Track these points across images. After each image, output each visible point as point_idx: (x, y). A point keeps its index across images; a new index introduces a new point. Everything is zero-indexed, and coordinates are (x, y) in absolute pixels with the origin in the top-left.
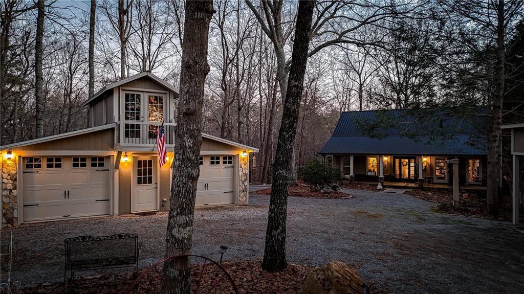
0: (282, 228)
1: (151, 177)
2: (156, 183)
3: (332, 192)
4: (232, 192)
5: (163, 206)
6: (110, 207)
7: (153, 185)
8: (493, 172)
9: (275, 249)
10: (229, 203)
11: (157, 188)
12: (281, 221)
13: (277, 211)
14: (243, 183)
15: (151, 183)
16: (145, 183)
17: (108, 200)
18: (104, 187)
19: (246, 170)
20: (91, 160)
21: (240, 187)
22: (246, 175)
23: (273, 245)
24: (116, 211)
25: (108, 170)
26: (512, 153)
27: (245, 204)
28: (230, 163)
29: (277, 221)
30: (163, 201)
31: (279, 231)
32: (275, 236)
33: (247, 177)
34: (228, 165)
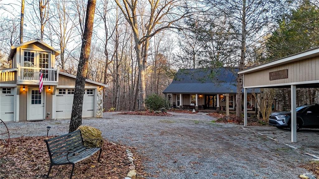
0: (79, 116)
1: (41, 100)
2: (44, 104)
3: (160, 113)
4: (93, 110)
5: (47, 117)
6: (14, 117)
7: (42, 105)
8: (239, 99)
9: (73, 127)
10: (91, 116)
11: (44, 106)
12: (78, 113)
13: (76, 107)
14: (99, 105)
15: (41, 103)
16: (36, 103)
17: (13, 113)
18: (10, 105)
19: (101, 98)
20: (2, 89)
21: (97, 107)
22: (101, 100)
23: (73, 125)
24: (18, 119)
25: (13, 96)
26: (244, 87)
27: (100, 117)
28: (91, 93)
29: (75, 112)
30: (48, 114)
31: (76, 118)
32: (74, 120)
33: (101, 102)
34: (90, 95)
